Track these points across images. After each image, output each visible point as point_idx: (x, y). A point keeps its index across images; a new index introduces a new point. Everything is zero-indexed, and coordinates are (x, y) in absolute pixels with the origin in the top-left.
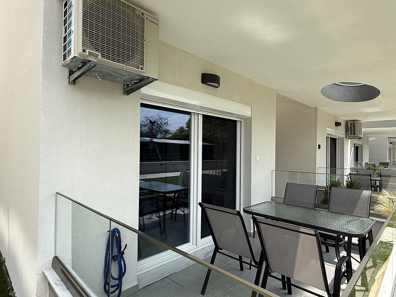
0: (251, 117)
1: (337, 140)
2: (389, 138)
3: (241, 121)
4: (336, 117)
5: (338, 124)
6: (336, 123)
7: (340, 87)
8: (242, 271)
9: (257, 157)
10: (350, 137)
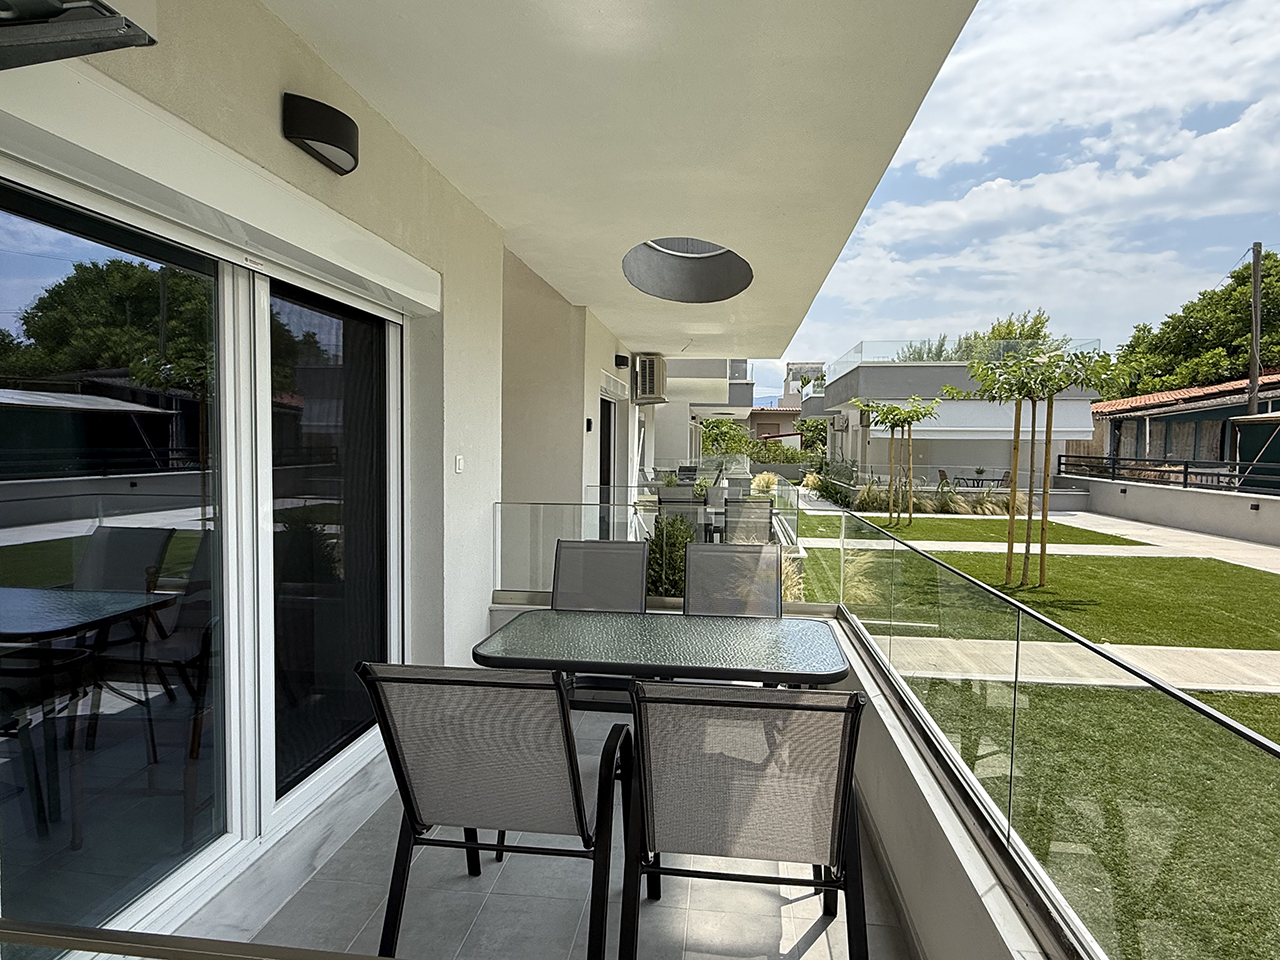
0: (440, 315)
1: (613, 405)
2: (691, 405)
3: (402, 326)
4: (616, 340)
5: (621, 361)
6: (617, 356)
7: (651, 251)
8: (475, 879)
9: (458, 458)
10: (641, 399)
